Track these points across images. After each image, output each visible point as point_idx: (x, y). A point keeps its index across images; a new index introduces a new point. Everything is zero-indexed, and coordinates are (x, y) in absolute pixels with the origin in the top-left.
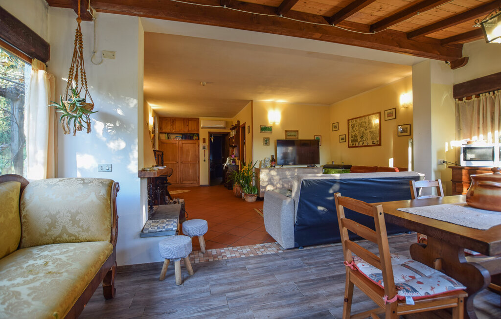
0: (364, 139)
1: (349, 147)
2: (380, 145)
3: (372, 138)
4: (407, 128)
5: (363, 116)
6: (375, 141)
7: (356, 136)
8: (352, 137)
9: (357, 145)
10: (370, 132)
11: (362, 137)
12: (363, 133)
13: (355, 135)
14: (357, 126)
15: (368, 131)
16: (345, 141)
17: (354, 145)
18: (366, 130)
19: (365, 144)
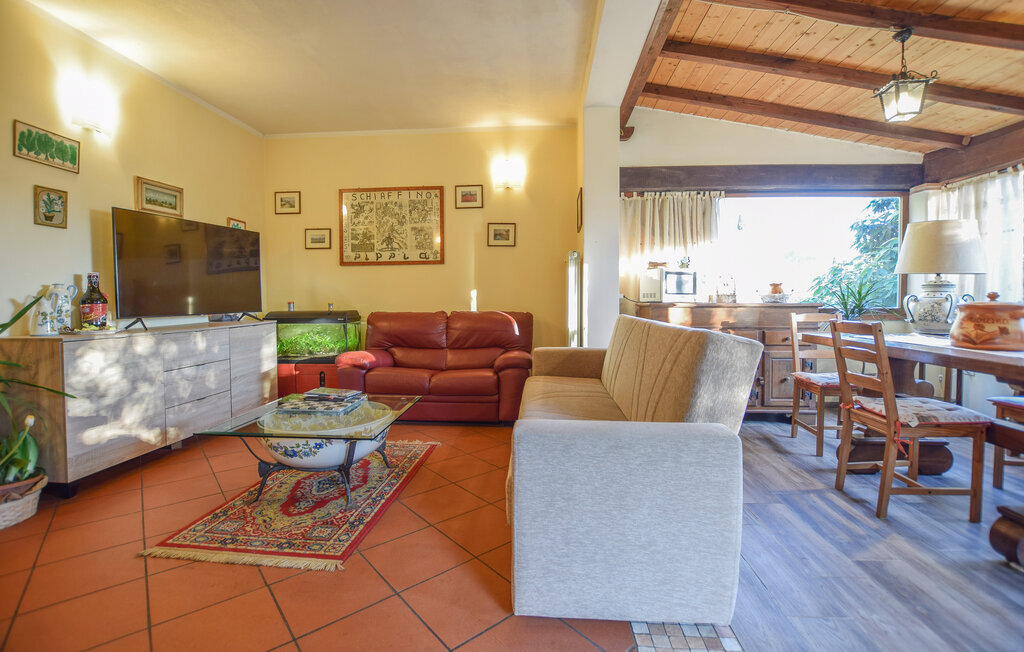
0: (395, 245)
1: (342, 263)
2: (442, 262)
3: (419, 246)
4: (508, 231)
5: (395, 189)
6: (429, 252)
7: (367, 236)
8: (355, 237)
9: (372, 257)
10: (413, 229)
11: (389, 240)
12: (392, 229)
13: (364, 234)
14: (372, 210)
15: (408, 227)
16: (326, 245)
17: (362, 259)
18: (401, 223)
19: (399, 258)
